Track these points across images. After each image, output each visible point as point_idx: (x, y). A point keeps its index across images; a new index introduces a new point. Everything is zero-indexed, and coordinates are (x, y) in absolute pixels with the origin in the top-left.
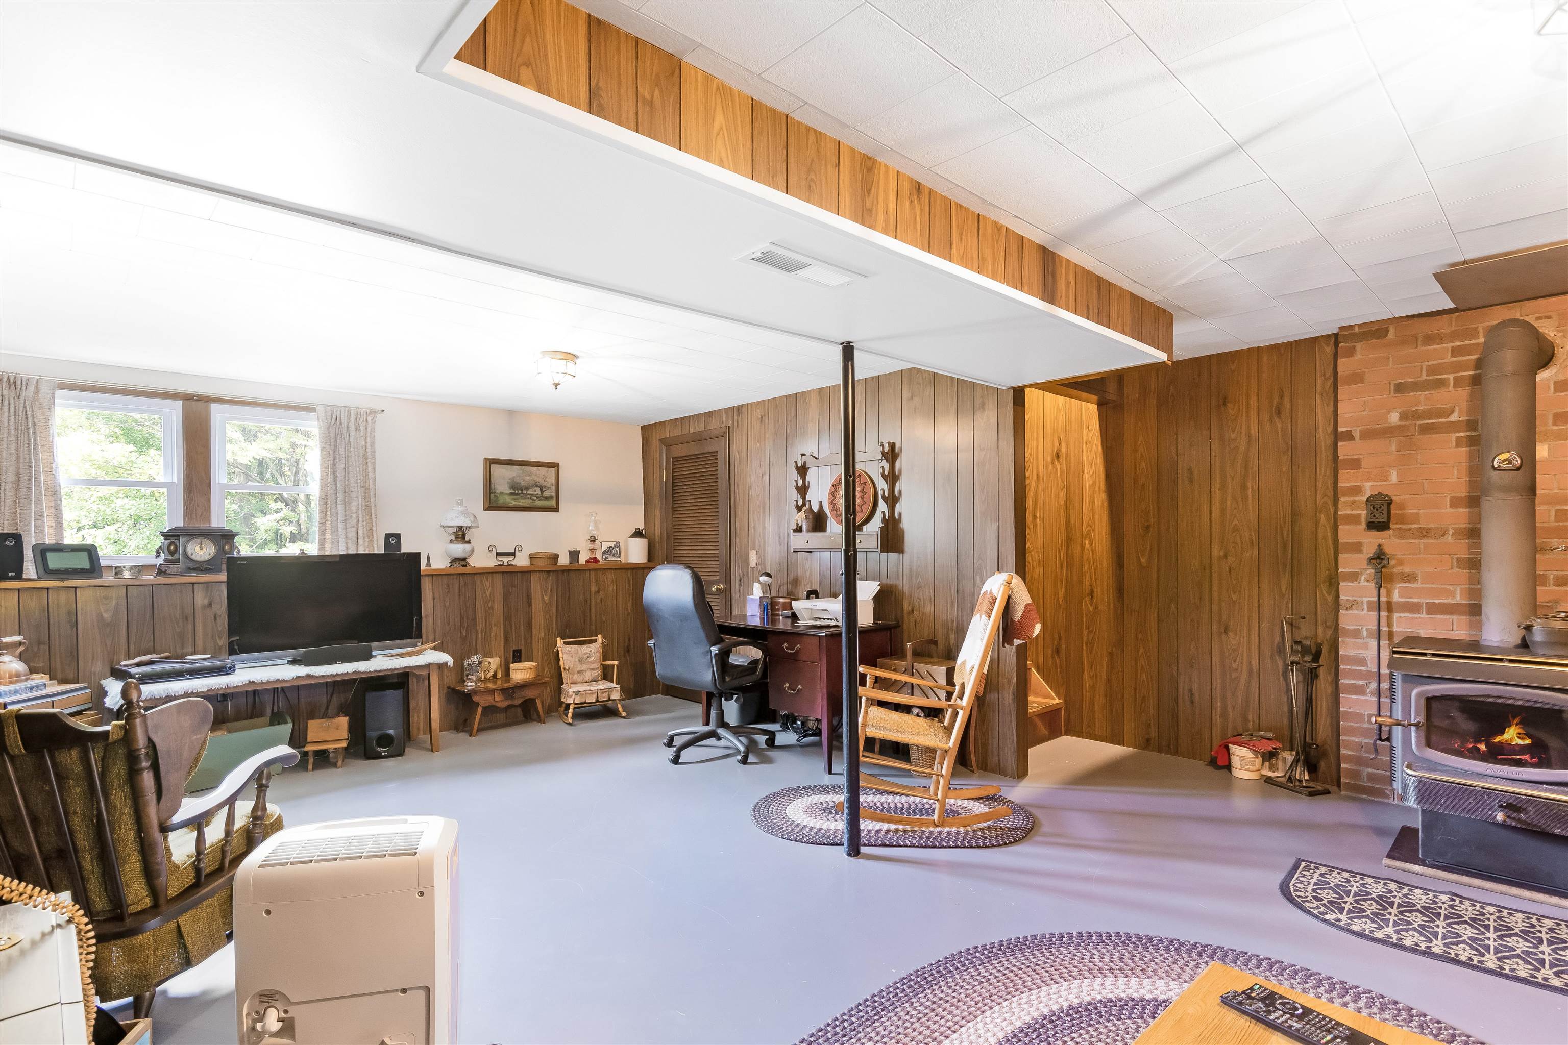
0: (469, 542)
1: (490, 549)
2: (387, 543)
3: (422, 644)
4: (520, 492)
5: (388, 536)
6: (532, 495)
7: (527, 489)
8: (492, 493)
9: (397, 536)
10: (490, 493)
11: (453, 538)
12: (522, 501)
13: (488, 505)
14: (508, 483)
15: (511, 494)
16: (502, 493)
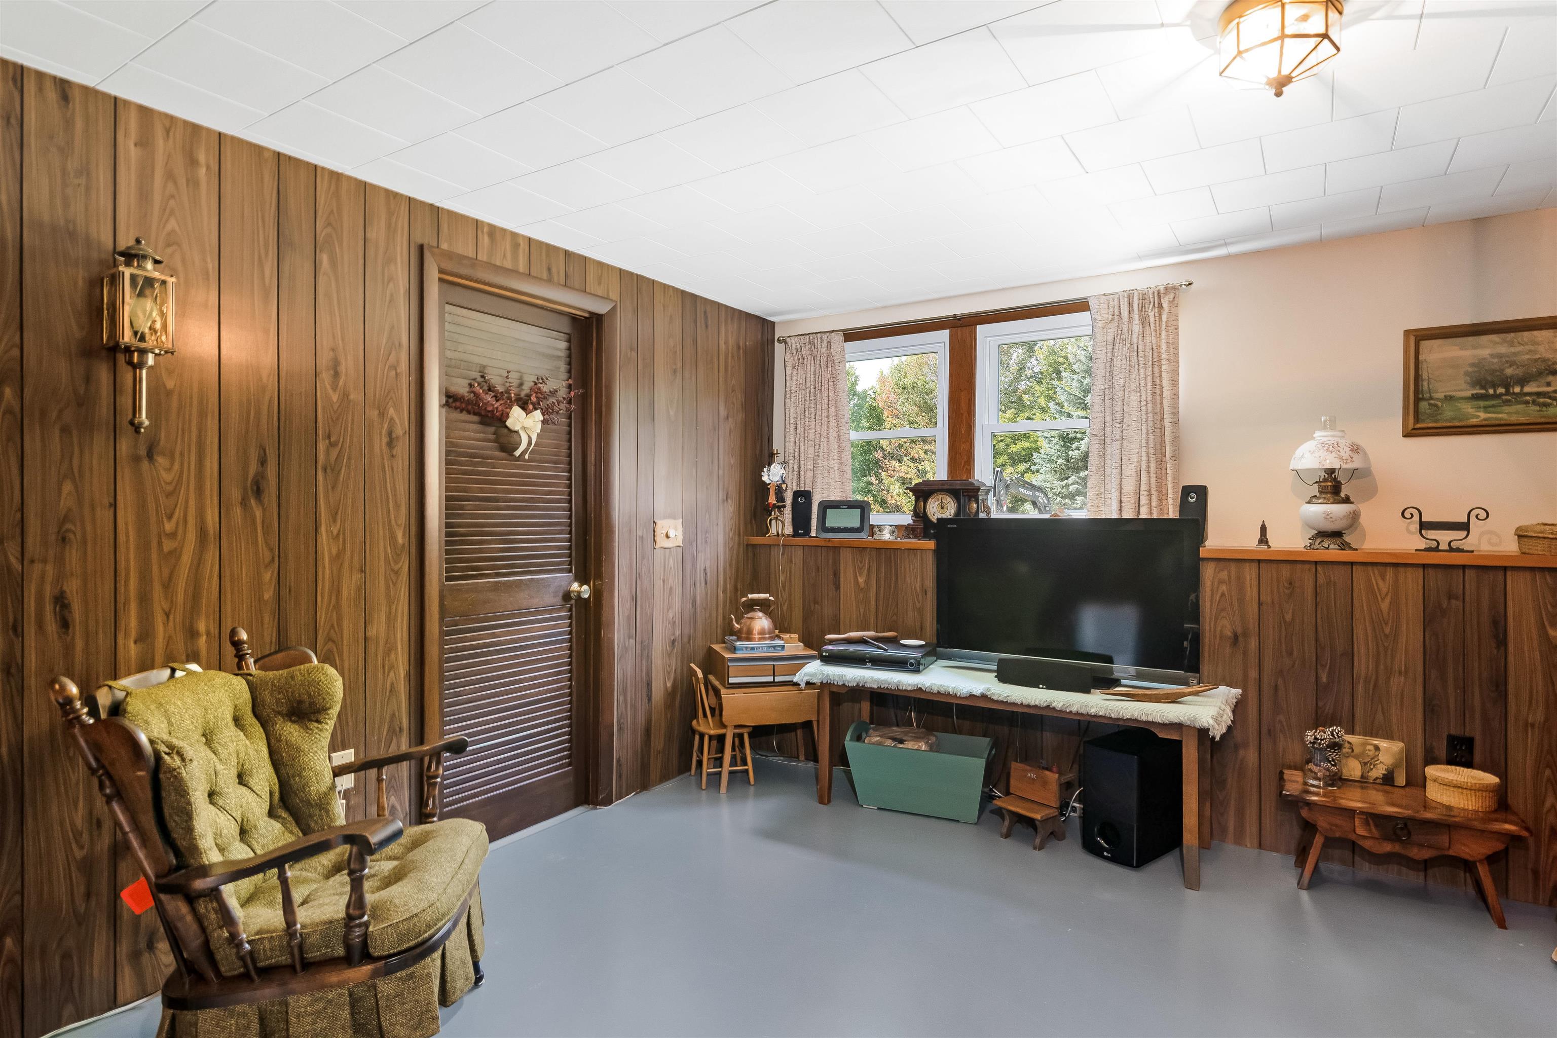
0: (1347, 500)
1: (1407, 515)
2: (1184, 504)
3: (1199, 683)
4: (1501, 390)
5: (1187, 491)
6: (1539, 394)
7: (1523, 381)
8: (1423, 399)
9: (1202, 492)
10: (1417, 400)
11: (1315, 489)
12: (1506, 409)
13: (1411, 426)
14: (1467, 374)
15: (1475, 397)
16: (1449, 399)
